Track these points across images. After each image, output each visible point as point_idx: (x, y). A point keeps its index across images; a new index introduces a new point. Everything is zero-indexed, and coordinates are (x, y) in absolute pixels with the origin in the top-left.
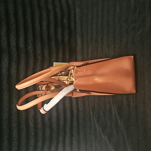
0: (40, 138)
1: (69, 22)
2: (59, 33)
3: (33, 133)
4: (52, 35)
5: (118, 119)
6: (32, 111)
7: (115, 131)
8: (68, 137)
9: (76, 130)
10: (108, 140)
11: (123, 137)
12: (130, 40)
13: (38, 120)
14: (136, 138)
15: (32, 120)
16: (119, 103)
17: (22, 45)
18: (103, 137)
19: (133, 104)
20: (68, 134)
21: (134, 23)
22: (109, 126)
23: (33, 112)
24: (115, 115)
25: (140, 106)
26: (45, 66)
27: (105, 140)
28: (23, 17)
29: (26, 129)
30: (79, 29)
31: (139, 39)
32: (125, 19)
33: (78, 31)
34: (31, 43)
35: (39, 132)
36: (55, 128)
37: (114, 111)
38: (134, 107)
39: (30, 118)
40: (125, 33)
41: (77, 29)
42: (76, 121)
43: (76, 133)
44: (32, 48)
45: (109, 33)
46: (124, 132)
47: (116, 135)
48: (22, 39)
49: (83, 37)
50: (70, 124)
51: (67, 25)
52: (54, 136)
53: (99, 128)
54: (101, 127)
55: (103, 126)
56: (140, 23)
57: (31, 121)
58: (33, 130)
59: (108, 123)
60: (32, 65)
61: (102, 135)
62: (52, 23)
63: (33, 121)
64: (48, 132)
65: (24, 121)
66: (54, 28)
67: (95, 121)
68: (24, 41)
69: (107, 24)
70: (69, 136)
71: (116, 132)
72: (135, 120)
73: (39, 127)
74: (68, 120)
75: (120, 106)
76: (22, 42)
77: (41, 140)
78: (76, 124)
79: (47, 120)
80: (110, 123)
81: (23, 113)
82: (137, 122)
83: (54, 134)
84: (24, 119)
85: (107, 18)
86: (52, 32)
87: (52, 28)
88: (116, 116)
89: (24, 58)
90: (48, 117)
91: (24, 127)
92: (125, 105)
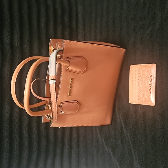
0: (35, 149)
1: (70, 21)
2: (59, 31)
3: (27, 143)
4: (51, 33)
5: (124, 128)
6: (27, 118)
7: (119, 141)
8: (66, 150)
9: (75, 141)
10: (112, 152)
11: (129, 148)
12: (138, 39)
13: (33, 129)
14: (143, 149)
15: (26, 128)
16: (125, 109)
17: (17, 43)
18: (106, 148)
19: (141, 110)
20: (67, 146)
21: (143, 20)
22: (113, 137)
23: (28, 120)
24: (121, 123)
25: (149, 112)
26: (42, 68)
27: (109, 152)
28: (18, 12)
29: (18, 139)
30: (81, 29)
31: (149, 37)
32: (133, 16)
33: (80, 31)
34: (27, 41)
35: (34, 143)
36: (52, 139)
37: (119, 119)
38: (142, 113)
39: (24, 126)
40: (133, 32)
41: (79, 29)
42: (75, 131)
43: (75, 145)
44: (28, 47)
45: (114, 32)
46: (131, 141)
47: (121, 146)
48: (17, 37)
49: (86, 38)
50: (69, 134)
51: (68, 23)
52: (51, 147)
53: (102, 139)
54: (104, 138)
55: (106, 137)
56: (149, 20)
57: (25, 130)
58: (27, 140)
59: (113, 133)
60: (28, 66)
61: (106, 146)
62: (51, 21)
63: (27, 130)
64: (44, 143)
65: (17, 130)
66: (53, 26)
67: (98, 131)
68: (19, 38)
69: (113, 22)
70: (68, 148)
71: (121, 142)
72: (143, 128)
73: (34, 137)
74: (67, 131)
75: (126, 113)
76: (17, 40)
77: (35, 152)
78: (76, 134)
79: (44, 129)
80: (115, 133)
81: (16, 121)
82: (144, 130)
83: (51, 145)
84: (17, 128)
85: (113, 16)
86: (51, 30)
87: (51, 26)
88: (122, 125)
89: (19, 57)
90: (44, 126)
91: (17, 136)
92: (131, 112)
